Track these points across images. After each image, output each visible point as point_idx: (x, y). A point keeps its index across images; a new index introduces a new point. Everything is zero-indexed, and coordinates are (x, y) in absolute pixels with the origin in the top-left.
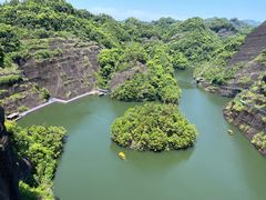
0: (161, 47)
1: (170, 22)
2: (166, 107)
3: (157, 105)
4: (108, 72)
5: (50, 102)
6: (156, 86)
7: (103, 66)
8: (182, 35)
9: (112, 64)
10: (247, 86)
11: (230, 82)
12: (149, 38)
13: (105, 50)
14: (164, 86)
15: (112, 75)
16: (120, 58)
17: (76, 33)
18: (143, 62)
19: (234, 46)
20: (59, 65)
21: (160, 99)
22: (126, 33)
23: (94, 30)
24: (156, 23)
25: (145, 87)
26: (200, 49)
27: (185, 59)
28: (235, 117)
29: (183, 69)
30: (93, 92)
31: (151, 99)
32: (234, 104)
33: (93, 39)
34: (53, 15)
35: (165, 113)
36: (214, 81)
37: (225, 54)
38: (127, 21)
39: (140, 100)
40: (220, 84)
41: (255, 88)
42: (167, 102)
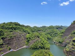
0: (43, 33)
1: (45, 27)
2: (46, 51)
3: (43, 50)
4: (29, 41)
5: (11, 51)
6: (43, 44)
7: (27, 39)
8: (49, 30)
9: (30, 38)
10: (69, 43)
11: (64, 42)
12: (40, 31)
13: (28, 35)
14: (45, 44)
15: (30, 41)
16: (32, 36)
17: (20, 30)
18: (39, 37)
19: (63, 32)
20: (15, 39)
21: (44, 48)
22: (34, 30)
23: (25, 29)
24: (41, 27)
25: (39, 45)
26: (54, 33)
27: (50, 36)
28: (67, 53)
29: (50, 39)
30: (24, 47)
31: (42, 48)
32: (66, 49)
33: (25, 32)
34: (14, 26)
35: (46, 53)
36: (59, 42)
37: (61, 34)
38: (34, 27)
39: (38, 49)
40: (61, 43)
41: (71, 44)
42: (46, 49)
